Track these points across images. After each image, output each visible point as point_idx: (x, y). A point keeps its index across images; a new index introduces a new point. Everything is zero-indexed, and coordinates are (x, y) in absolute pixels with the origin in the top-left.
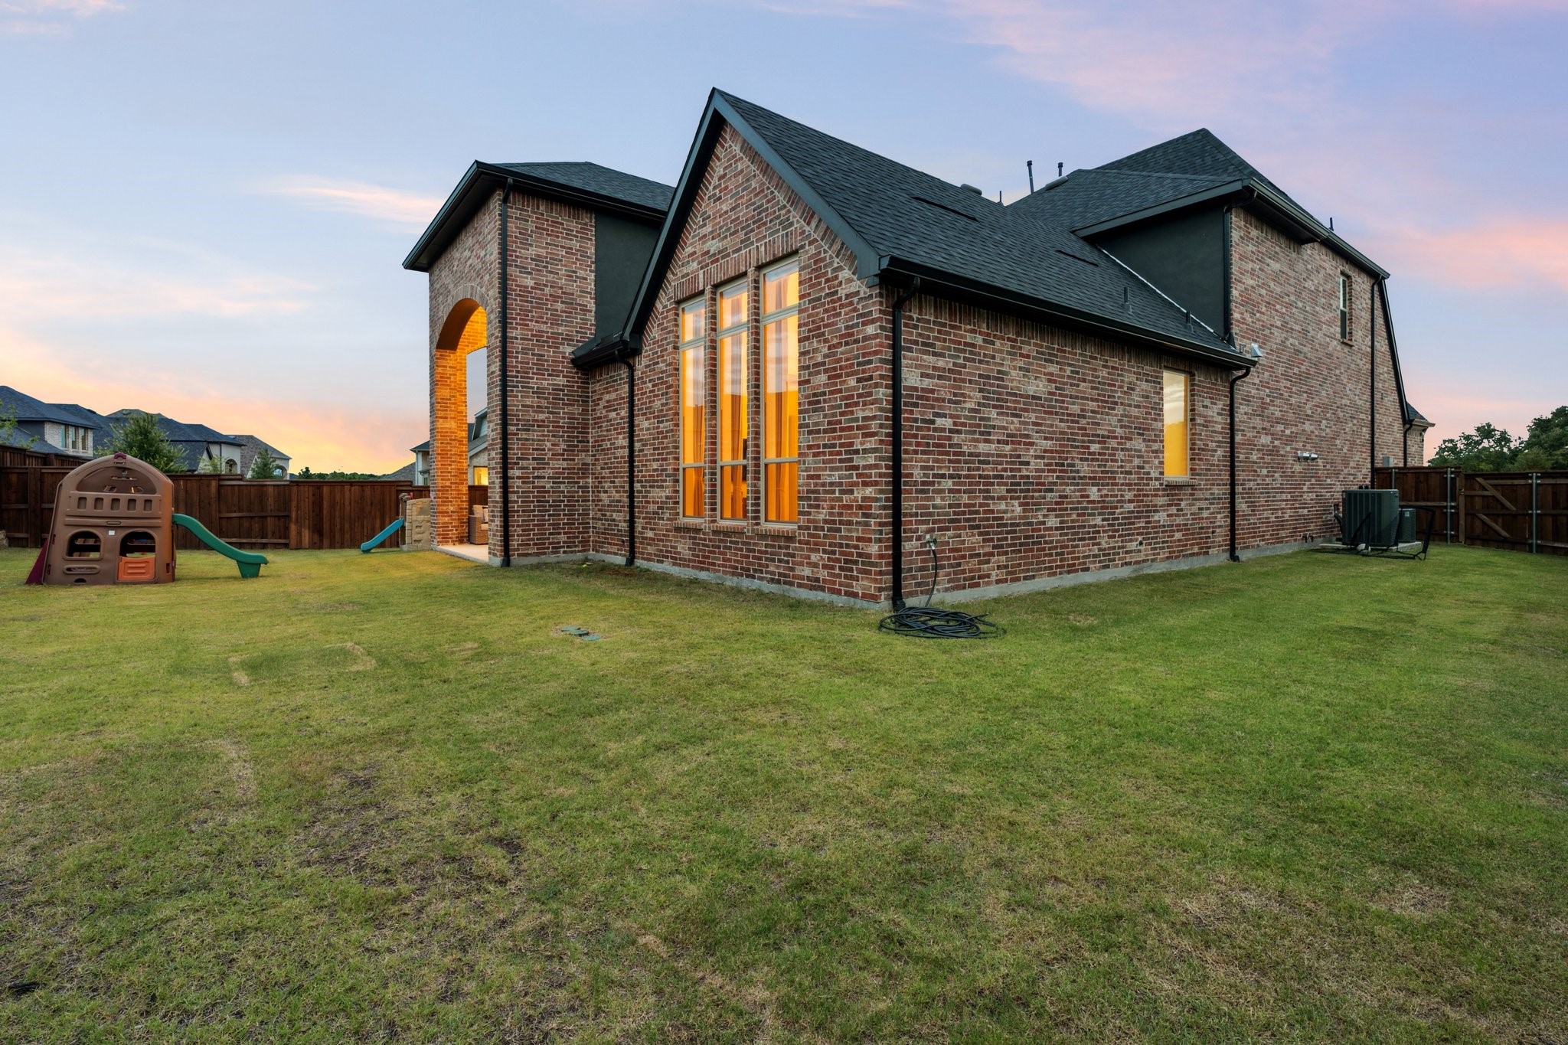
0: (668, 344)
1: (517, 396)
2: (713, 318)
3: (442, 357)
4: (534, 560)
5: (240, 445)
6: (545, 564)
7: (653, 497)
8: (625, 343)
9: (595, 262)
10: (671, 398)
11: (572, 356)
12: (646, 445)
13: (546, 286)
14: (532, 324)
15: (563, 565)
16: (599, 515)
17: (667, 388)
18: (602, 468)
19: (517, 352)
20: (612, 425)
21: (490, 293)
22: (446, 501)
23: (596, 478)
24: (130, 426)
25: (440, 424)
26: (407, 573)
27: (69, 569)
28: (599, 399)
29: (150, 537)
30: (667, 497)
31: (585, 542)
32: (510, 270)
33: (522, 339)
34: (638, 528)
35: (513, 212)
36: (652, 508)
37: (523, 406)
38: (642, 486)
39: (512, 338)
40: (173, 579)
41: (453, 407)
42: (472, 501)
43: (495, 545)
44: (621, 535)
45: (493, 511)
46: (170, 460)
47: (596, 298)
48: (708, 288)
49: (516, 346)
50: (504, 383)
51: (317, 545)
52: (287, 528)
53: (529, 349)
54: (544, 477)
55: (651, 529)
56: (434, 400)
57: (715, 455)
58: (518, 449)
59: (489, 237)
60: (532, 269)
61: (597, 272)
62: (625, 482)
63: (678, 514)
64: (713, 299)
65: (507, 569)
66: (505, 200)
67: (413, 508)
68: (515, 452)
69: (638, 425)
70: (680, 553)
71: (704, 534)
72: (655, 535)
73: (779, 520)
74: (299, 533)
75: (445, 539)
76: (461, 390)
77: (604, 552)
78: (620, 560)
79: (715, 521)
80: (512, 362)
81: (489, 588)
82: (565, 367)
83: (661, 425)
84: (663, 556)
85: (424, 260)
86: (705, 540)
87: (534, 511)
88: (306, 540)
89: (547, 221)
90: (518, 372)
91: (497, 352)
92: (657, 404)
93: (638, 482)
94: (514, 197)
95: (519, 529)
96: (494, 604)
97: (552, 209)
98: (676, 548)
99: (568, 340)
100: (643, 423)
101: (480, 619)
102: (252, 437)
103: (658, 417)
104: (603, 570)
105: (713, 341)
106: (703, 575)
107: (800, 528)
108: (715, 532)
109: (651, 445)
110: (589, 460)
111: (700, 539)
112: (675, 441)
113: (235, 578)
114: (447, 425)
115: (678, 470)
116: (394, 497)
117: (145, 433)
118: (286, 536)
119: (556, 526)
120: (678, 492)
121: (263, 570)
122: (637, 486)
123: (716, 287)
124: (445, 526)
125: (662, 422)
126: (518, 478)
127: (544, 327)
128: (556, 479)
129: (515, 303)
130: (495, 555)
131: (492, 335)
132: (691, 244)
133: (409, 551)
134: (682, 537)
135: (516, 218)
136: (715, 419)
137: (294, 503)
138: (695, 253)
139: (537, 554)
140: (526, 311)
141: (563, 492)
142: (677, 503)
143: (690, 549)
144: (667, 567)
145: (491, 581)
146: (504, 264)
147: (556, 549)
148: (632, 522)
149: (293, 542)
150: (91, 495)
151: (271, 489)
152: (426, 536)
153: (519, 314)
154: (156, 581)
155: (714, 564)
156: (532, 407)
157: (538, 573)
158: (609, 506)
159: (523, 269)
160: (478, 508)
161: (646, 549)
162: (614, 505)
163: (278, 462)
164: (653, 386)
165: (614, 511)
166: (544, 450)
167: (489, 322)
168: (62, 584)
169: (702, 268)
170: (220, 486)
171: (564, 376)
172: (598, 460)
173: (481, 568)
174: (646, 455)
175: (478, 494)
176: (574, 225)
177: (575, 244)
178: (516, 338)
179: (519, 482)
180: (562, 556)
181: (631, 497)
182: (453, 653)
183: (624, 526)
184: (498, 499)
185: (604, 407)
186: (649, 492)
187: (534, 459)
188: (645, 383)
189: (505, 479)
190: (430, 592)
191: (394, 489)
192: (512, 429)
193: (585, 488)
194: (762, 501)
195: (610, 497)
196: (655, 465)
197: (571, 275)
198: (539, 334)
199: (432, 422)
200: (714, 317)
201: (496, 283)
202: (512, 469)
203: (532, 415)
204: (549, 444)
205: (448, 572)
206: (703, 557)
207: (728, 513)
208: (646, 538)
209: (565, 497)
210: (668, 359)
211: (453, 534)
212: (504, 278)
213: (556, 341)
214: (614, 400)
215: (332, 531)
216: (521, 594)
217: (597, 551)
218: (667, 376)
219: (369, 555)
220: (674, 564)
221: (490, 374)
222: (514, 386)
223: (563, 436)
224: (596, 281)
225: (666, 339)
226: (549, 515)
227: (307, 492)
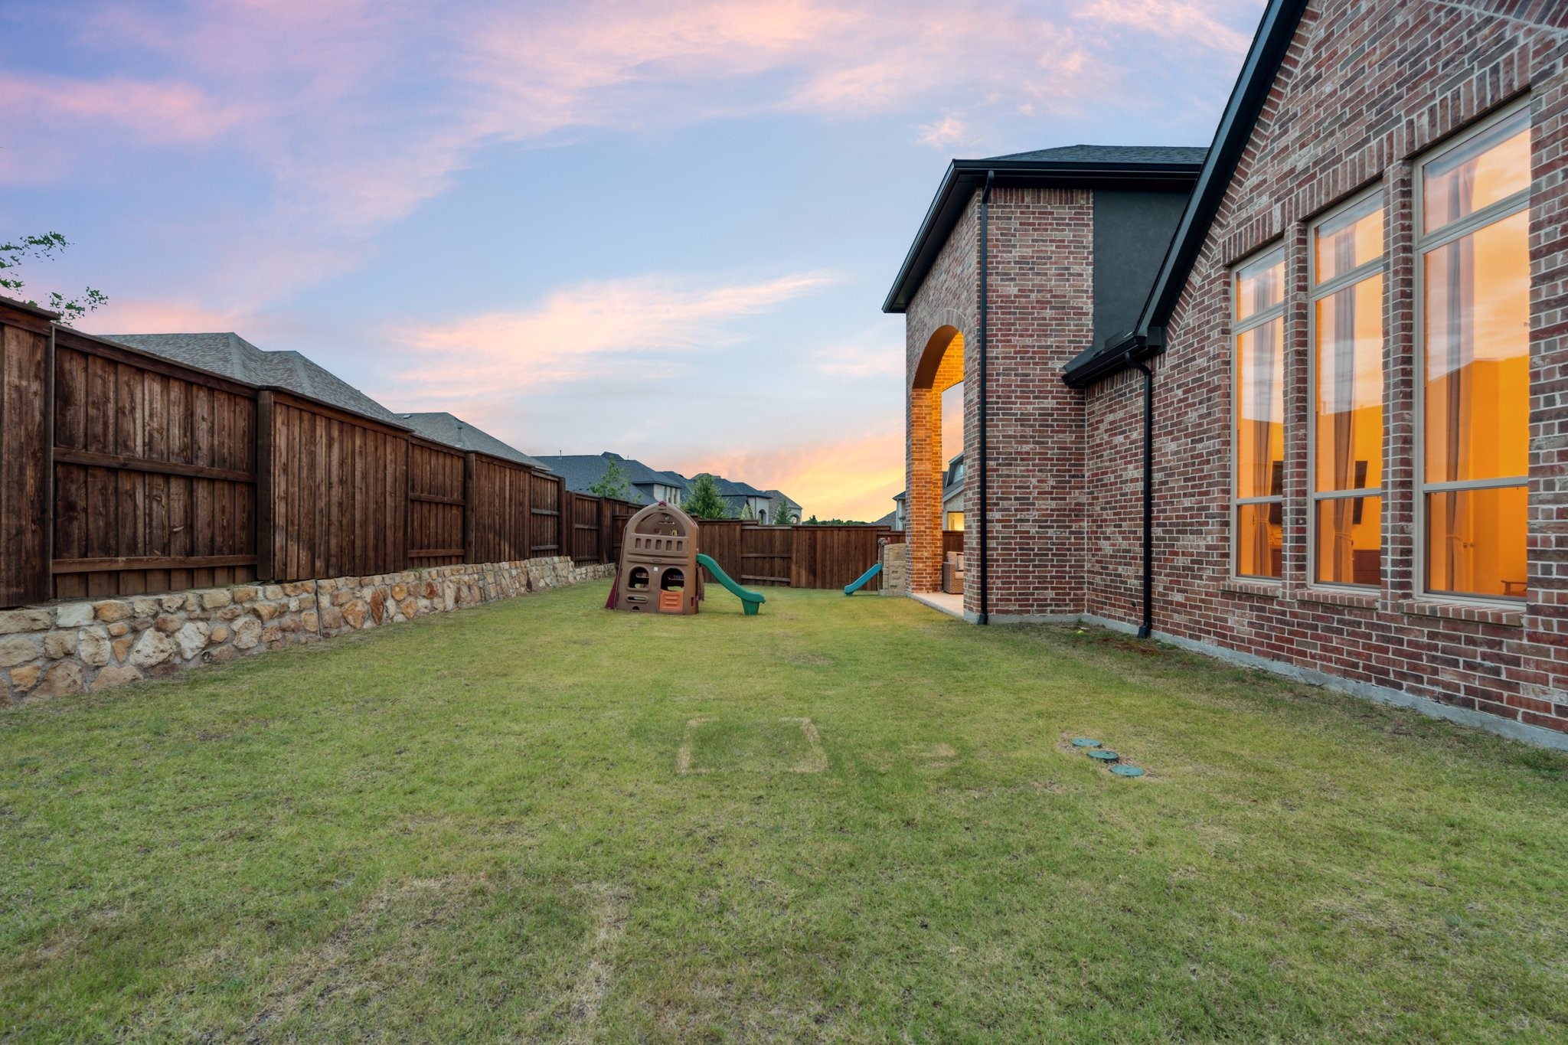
0: (1212, 329)
1: (997, 426)
2: (1302, 271)
3: (918, 397)
4: (1015, 619)
5: (768, 498)
6: (1030, 624)
7: (1184, 546)
8: (1141, 339)
9: (1094, 252)
10: (1216, 405)
11: (1064, 372)
12: (1172, 475)
13: (1032, 291)
14: (1015, 340)
15: (1052, 628)
16: (1097, 568)
17: (1210, 391)
18: (1102, 509)
19: (998, 375)
20: (1117, 453)
21: (967, 312)
22: (920, 546)
23: (1094, 521)
24: (698, 484)
25: (916, 466)
26: (881, 623)
27: (630, 598)
28: (1098, 422)
29: (679, 573)
30: (1208, 547)
31: (1078, 601)
32: (991, 280)
33: (1004, 358)
34: (1158, 586)
35: (994, 211)
36: (1180, 561)
37: (1004, 437)
38: (1165, 532)
39: (992, 358)
40: (697, 611)
41: (928, 448)
42: (947, 548)
43: (971, 598)
44: (1131, 596)
45: (969, 559)
46: (721, 510)
47: (1093, 297)
48: (1293, 227)
49: (997, 367)
50: (983, 414)
51: (811, 585)
52: (789, 568)
53: (1011, 369)
54: (1028, 521)
55: (1179, 591)
56: (910, 442)
57: (1305, 483)
58: (998, 487)
59: (967, 248)
60: (1017, 274)
61: (1097, 265)
62: (1138, 526)
63: (1227, 571)
64: (1303, 241)
65: (984, 627)
66: (986, 200)
67: (890, 552)
68: (995, 491)
69: (1160, 449)
70: (1232, 629)
71: (1281, 604)
72: (1187, 599)
73: (1451, 590)
74: (798, 573)
75: (919, 587)
76: (936, 429)
77: (1105, 615)
78: (1130, 628)
79: (1303, 586)
80: (992, 386)
81: (966, 653)
82: (1056, 386)
83: (1199, 446)
84: (1200, 630)
85: (901, 301)
86: (1284, 613)
87: (1016, 560)
88: (803, 580)
89: (1034, 213)
90: (999, 397)
91: (976, 377)
92: (1192, 416)
93: (1158, 525)
94: (995, 194)
95: (999, 581)
96: (973, 678)
97: (1039, 198)
98: (1226, 620)
99: (1060, 352)
100: (1167, 447)
101: (957, 701)
102: (777, 492)
103: (1193, 434)
104: (1107, 640)
105: (1302, 306)
106: (1278, 667)
107: (1533, 610)
108: (1303, 603)
109: (1180, 474)
110: (1084, 499)
111: (1274, 612)
112: (1224, 467)
113: (740, 614)
114: (922, 467)
115: (1228, 508)
116: (874, 542)
117: (706, 489)
118: (788, 575)
119: (1042, 579)
120: (1227, 539)
121: (762, 608)
122: (1157, 532)
123: (1307, 221)
124: (919, 572)
125: (1201, 440)
126: (998, 521)
127: (1029, 341)
128: (1042, 523)
129: (996, 318)
130: (971, 609)
131: (970, 358)
132: (1257, 171)
133: (886, 597)
134: (1235, 606)
135: (998, 218)
136: (1305, 427)
137: (795, 546)
138: (1265, 181)
139: (1020, 612)
140: (1009, 324)
141: (1051, 538)
142: (1227, 555)
143: (1251, 624)
144: (1207, 646)
145: (967, 643)
146: (984, 274)
147: (1042, 606)
148: (1148, 579)
149: (794, 581)
150: (644, 536)
151: (778, 533)
152: (901, 582)
153: (1000, 330)
154: (684, 613)
155: (1303, 654)
156: (1015, 437)
157: (1020, 636)
158: (1112, 556)
159: (1006, 276)
160: (952, 554)
161: (1170, 617)
162: (1122, 556)
163: (794, 512)
164: (1185, 392)
165: (1120, 564)
166: (1028, 487)
167: (967, 345)
168: (625, 610)
169: (1277, 201)
170: (742, 530)
171: (1053, 398)
172: (1097, 498)
173: (955, 622)
174: (1172, 489)
175: (954, 541)
176: (1066, 212)
177: (1068, 235)
178: (997, 358)
179: (998, 526)
180: (1049, 617)
181: (1148, 545)
182: (921, 762)
183: (1136, 584)
184: (975, 545)
185: (1106, 431)
186: (1178, 540)
187: (1016, 499)
188: (1172, 390)
189: (984, 522)
190: (901, 651)
191: (875, 534)
192: (991, 464)
193: (1079, 533)
194: (1418, 557)
195: (1113, 545)
196: (1187, 502)
197: (1063, 274)
198: (1023, 351)
199: (908, 465)
200: (1303, 269)
201: (975, 297)
202: (992, 510)
203: (1015, 447)
204: (1034, 481)
205: (921, 625)
206: (1278, 639)
207: (1328, 574)
208: (1171, 603)
209: (1053, 544)
210: (1213, 350)
211: (928, 581)
212: (984, 290)
213: (1043, 356)
214: (1121, 420)
215: (823, 572)
216: (1004, 666)
217: (1094, 613)
218: (1210, 375)
219: (851, 598)
220: (1221, 644)
221: (968, 404)
222: (994, 415)
223: (1051, 471)
224: (1094, 275)
225: (1208, 322)
226: (1034, 566)
227: (805, 536)
